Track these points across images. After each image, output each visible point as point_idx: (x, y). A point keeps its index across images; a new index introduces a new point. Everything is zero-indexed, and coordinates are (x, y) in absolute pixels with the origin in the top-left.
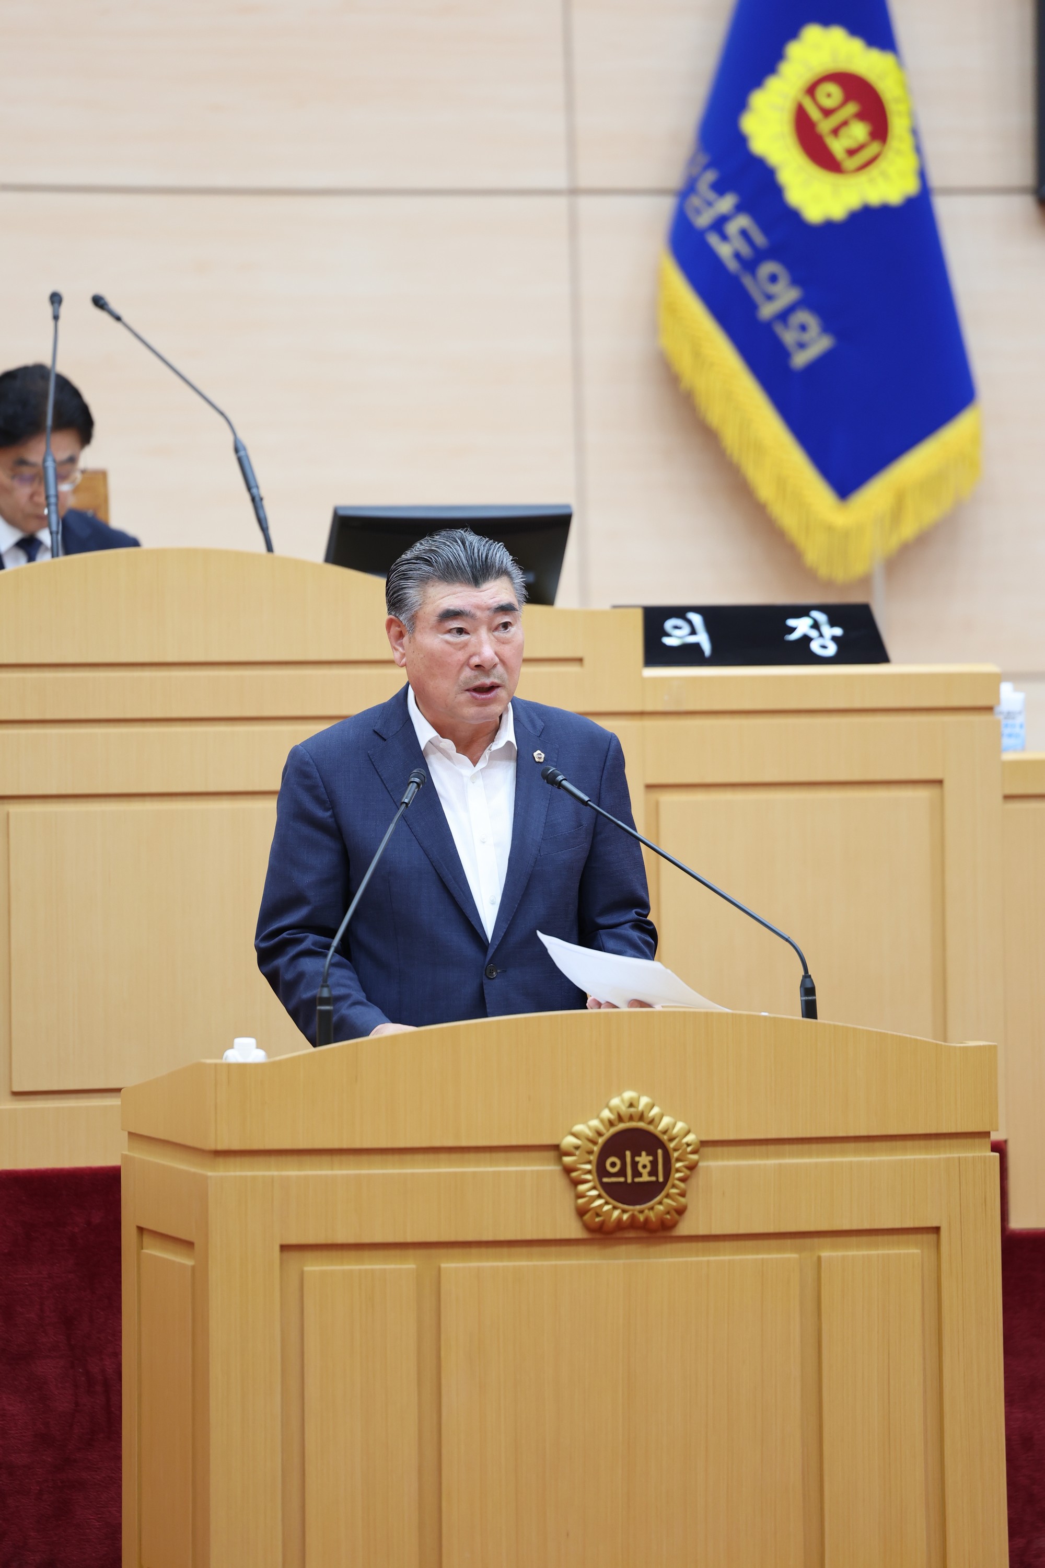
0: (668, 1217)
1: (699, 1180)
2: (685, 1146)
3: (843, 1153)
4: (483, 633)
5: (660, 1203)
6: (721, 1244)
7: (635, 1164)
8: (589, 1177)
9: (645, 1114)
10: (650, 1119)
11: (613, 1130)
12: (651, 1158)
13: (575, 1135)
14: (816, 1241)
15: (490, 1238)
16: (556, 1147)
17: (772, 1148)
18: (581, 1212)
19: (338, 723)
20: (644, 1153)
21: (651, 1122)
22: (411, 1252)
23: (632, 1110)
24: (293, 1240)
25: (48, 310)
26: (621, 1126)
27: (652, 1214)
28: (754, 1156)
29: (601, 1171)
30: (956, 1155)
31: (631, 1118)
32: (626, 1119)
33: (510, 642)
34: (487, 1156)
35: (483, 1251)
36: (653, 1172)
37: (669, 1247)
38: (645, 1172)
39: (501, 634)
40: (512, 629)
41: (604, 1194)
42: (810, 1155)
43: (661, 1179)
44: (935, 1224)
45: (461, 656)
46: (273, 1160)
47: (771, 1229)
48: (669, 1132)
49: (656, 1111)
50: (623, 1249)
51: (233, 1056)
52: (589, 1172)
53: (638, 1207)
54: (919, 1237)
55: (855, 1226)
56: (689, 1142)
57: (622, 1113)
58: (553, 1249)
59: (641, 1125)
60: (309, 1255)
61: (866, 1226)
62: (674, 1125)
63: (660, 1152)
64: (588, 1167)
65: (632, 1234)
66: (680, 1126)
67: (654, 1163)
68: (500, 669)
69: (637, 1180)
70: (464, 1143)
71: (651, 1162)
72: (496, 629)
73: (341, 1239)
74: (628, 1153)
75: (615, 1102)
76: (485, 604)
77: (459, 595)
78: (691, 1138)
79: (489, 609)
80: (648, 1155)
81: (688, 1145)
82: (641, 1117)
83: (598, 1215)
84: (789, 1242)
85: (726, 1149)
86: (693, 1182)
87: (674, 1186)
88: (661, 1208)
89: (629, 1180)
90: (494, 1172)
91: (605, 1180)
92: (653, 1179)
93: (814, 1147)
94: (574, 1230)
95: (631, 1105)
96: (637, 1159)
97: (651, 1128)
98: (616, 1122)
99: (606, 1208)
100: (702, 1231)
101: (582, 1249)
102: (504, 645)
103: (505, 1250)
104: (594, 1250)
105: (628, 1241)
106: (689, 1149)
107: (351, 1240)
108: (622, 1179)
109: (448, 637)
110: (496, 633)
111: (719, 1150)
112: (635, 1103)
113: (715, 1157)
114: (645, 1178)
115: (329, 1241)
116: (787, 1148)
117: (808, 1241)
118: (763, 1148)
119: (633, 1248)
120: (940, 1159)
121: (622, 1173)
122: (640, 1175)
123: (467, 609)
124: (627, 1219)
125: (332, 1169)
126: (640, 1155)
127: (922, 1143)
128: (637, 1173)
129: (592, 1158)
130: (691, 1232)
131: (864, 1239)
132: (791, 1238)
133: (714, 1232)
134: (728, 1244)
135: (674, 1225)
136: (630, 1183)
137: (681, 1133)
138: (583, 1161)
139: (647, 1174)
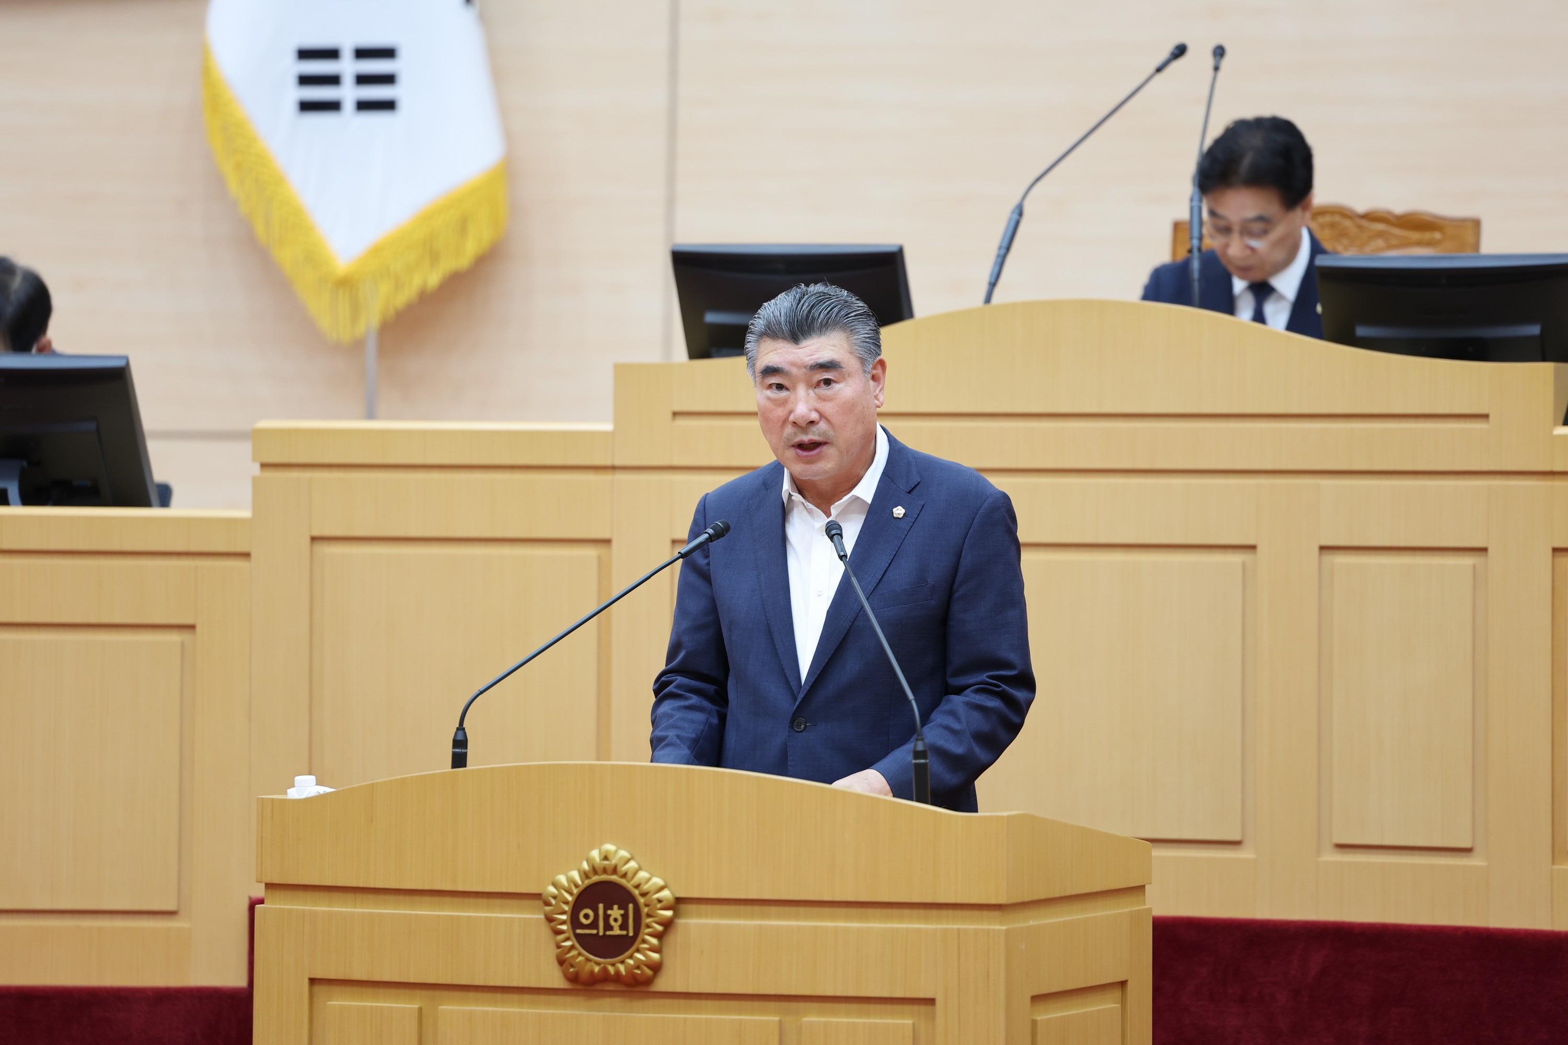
0: (638, 972)
1: (676, 939)
2: (656, 902)
3: (833, 918)
4: (801, 390)
5: (631, 957)
6: (703, 1003)
7: (607, 917)
8: (564, 927)
9: (618, 868)
10: (623, 873)
11: (587, 882)
12: (622, 912)
13: (555, 885)
14: (802, 1005)
15: (481, 983)
16: (537, 896)
17: (757, 909)
18: (561, 962)
19: (745, 476)
20: (616, 907)
21: (624, 876)
22: (418, 992)
23: (606, 862)
24: (318, 975)
26: (595, 879)
27: (622, 968)
28: (738, 916)
29: (575, 922)
30: (956, 927)
31: (605, 871)
32: (599, 871)
33: (832, 399)
34: (484, 901)
35: (480, 995)
36: (624, 926)
37: (651, 1002)
38: (616, 925)
39: (824, 391)
40: (836, 387)
41: (577, 945)
42: (797, 917)
43: (631, 934)
44: (929, 995)
45: (780, 412)
46: (309, 895)
47: (750, 991)
48: (641, 887)
49: (632, 864)
50: (607, 1001)
51: (293, 794)
52: (564, 923)
53: (608, 960)
54: (916, 1008)
55: (839, 993)
56: (660, 898)
57: (596, 866)
58: (542, 998)
59: (614, 878)
60: (336, 990)
61: (851, 993)
62: (649, 879)
63: (631, 906)
64: (564, 917)
65: (611, 987)
66: (658, 881)
67: (625, 917)
68: (823, 425)
69: (608, 933)
70: (460, 888)
71: (622, 915)
72: (818, 384)
73: (358, 974)
74: (601, 906)
76: (801, 362)
77: (779, 351)
78: (666, 894)
79: (805, 367)
80: (619, 908)
81: (660, 901)
82: (615, 870)
83: (572, 966)
84: (773, 1005)
85: (709, 907)
86: (671, 939)
87: (644, 941)
88: (631, 962)
89: (601, 933)
90: (486, 917)
91: (579, 931)
92: (624, 933)
93: (802, 910)
94: (556, 979)
95: (606, 858)
96: (609, 912)
97: (623, 882)
98: (591, 875)
99: (580, 958)
100: (679, 989)
101: (568, 999)
102: (825, 403)
103: (499, 996)
104: (580, 1000)
105: (612, 994)
106: (659, 906)
107: (364, 977)
108: (594, 932)
109: (769, 393)
110: (817, 390)
111: (703, 907)
112: (609, 857)
113: (699, 915)
114: (617, 931)
115: (347, 978)
116: (773, 909)
117: (793, 1005)
118: (748, 908)
119: (617, 1001)
120: (936, 929)
121: (594, 925)
122: (611, 928)
123: (786, 367)
124: (599, 971)
125: (355, 908)
126: (612, 909)
127: (922, 912)
128: (608, 927)
129: (566, 908)
130: (670, 989)
131: (854, 1007)
132: (775, 1001)
133: (691, 990)
134: (710, 1003)
135: (649, 981)
136: (601, 936)
137: (653, 889)
138: (558, 912)
139: (618, 928)
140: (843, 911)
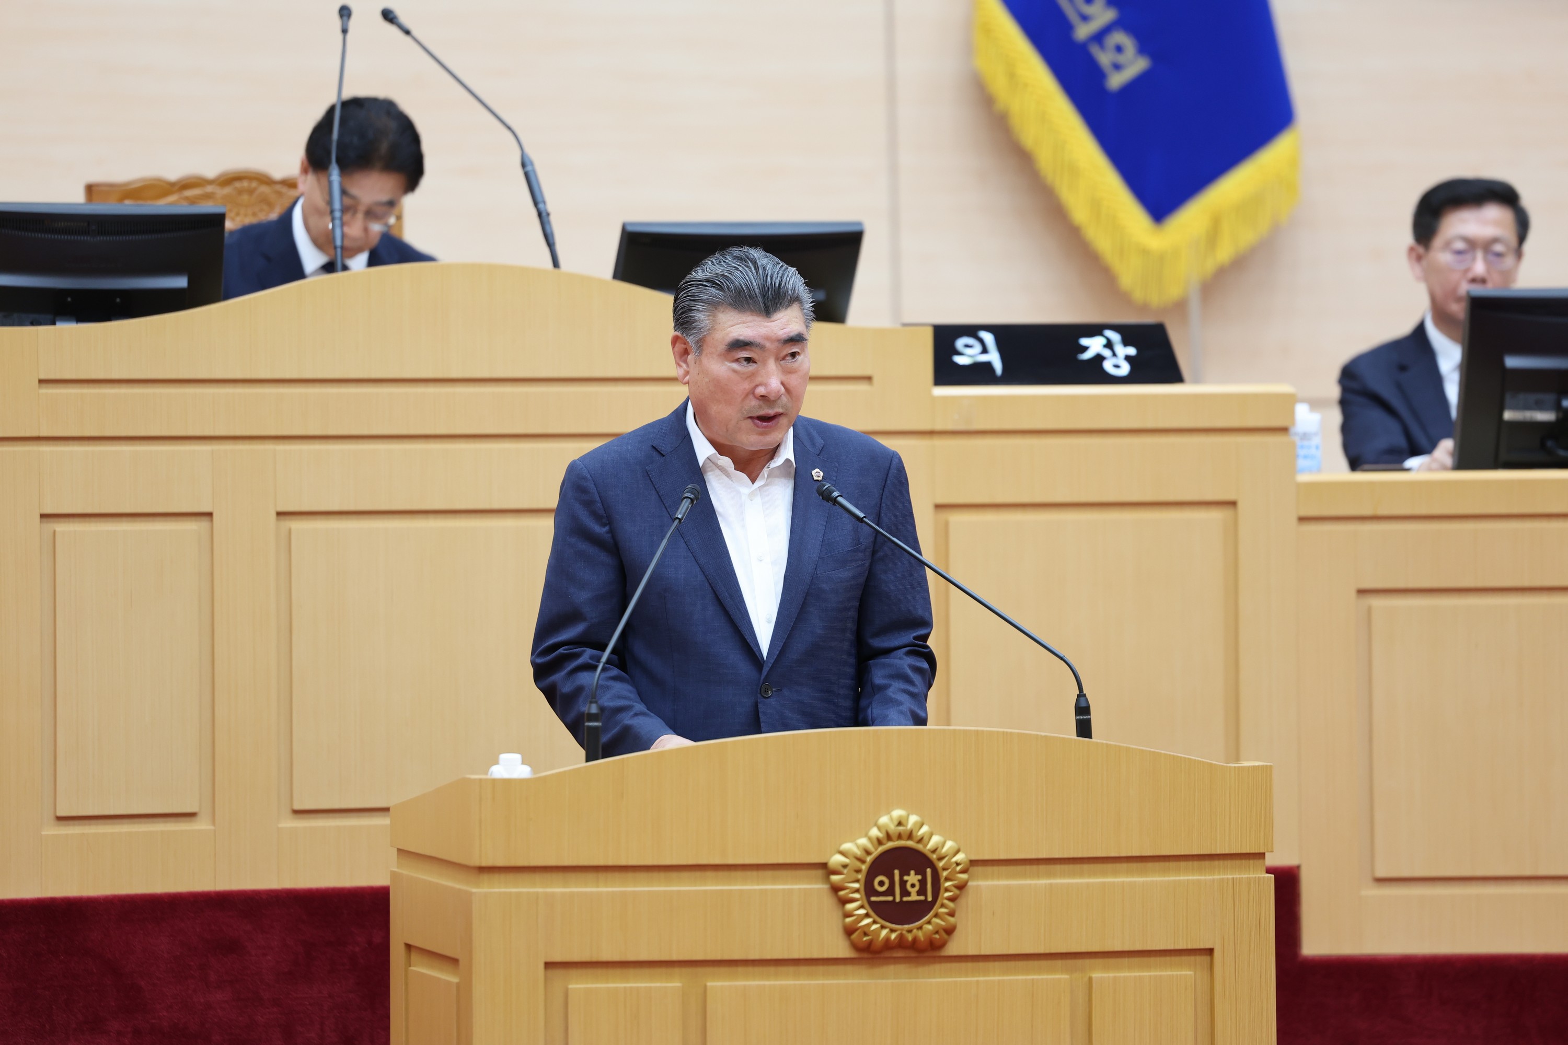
0: (937, 936)
1: (968, 900)
2: (955, 865)
3: (1115, 873)
4: (771, 364)
5: (929, 922)
7: (903, 883)
8: (856, 896)
9: (914, 833)
10: (918, 838)
11: (881, 849)
12: (919, 877)
13: (842, 853)
14: (1087, 962)
15: (756, 957)
16: (824, 866)
17: (1042, 868)
18: (849, 931)
19: (612, 441)
20: (912, 872)
21: (920, 841)
22: (677, 970)
23: (901, 828)
24: (558, 958)
25: (337, 22)
26: (890, 845)
27: (920, 934)
28: (1024, 876)
29: (869, 890)
30: (1229, 876)
31: (900, 837)
32: (894, 837)
33: (796, 373)
34: (754, 874)
35: (750, 969)
36: (922, 892)
37: (937, 967)
38: (914, 891)
39: (788, 365)
40: (799, 357)
41: (872, 913)
42: (1081, 875)
43: (930, 899)
44: (1208, 946)
45: (746, 386)
46: (537, 877)
47: (1041, 950)
48: (938, 850)
49: (925, 829)
50: (891, 969)
51: (499, 771)
52: (857, 891)
53: (906, 927)
54: (1192, 958)
55: (1127, 948)
56: (959, 862)
57: (891, 832)
58: (821, 969)
59: (910, 843)
60: (574, 972)
61: (1138, 947)
62: (944, 844)
63: (929, 871)
64: (856, 885)
65: (900, 954)
66: (949, 844)
67: (923, 882)
68: (785, 398)
69: (905, 899)
70: (731, 861)
71: (919, 881)
72: (784, 359)
73: (606, 956)
74: (897, 872)
75: (884, 820)
76: (775, 335)
77: (749, 324)
78: (960, 857)
79: (778, 340)
81: (958, 864)
82: (910, 836)
83: (866, 934)
84: (1059, 963)
85: (996, 869)
86: (962, 901)
87: (943, 906)
88: (930, 927)
89: (898, 899)
90: (761, 890)
91: (873, 899)
92: (922, 898)
93: (1086, 867)
94: (841, 949)
95: (900, 824)
96: (906, 878)
97: (920, 847)
98: (884, 841)
99: (874, 927)
100: (971, 951)
101: (849, 968)
102: (790, 375)
103: (772, 969)
104: (862, 969)
105: (896, 960)
106: (958, 868)
107: (617, 958)
108: (890, 898)
109: (735, 366)
110: (783, 363)
111: (989, 869)
112: (904, 822)
113: (986, 877)
114: (914, 897)
115: (595, 959)
116: (1058, 868)
117: (1079, 962)
119: (901, 968)
120: (1213, 880)
121: (890, 891)
122: (909, 894)
123: (757, 339)
124: (896, 938)
125: (598, 887)
126: (909, 874)
127: (1195, 864)
128: (905, 893)
129: (860, 876)
130: (962, 952)
131: (1136, 960)
132: (1062, 959)
133: (983, 953)
134: (997, 965)
135: (942, 945)
136: (898, 903)
137: (952, 852)
138: (850, 880)
139: (915, 894)
140: (1124, 866)
